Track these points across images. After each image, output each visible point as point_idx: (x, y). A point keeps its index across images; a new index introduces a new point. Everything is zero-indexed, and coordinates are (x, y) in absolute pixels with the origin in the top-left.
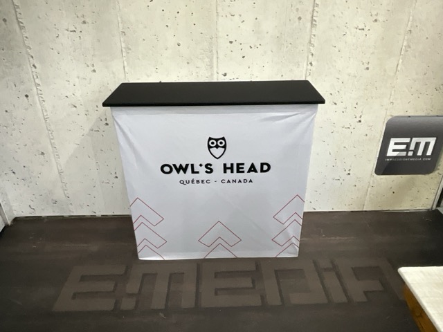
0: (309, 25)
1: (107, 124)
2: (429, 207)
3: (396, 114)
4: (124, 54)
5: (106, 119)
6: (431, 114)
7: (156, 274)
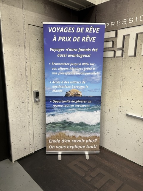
1: (110, 111)
4: (121, 87)
5: (110, 109)
7: (104, 176)
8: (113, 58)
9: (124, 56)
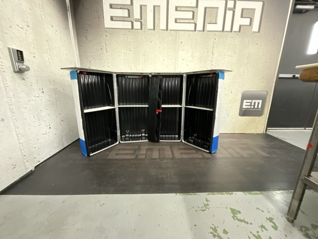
0: (211, 54)
2: (262, 132)
3: (245, 90)
4: (143, 63)
6: (259, 90)
8: (130, 30)
9: (143, 28)
